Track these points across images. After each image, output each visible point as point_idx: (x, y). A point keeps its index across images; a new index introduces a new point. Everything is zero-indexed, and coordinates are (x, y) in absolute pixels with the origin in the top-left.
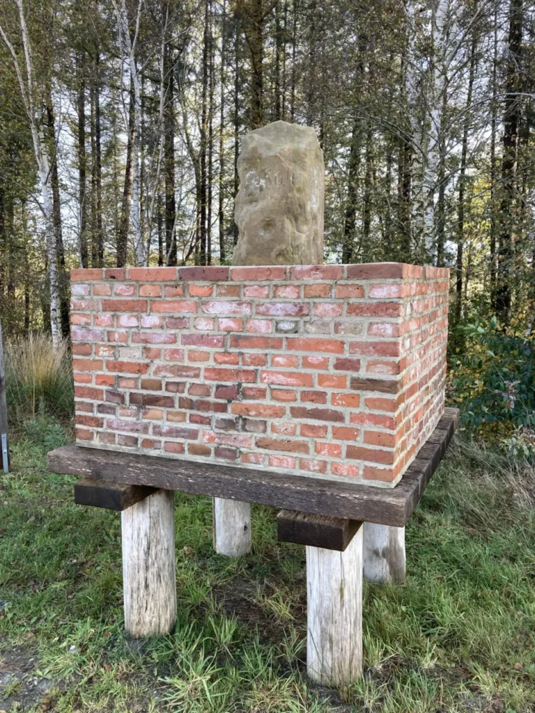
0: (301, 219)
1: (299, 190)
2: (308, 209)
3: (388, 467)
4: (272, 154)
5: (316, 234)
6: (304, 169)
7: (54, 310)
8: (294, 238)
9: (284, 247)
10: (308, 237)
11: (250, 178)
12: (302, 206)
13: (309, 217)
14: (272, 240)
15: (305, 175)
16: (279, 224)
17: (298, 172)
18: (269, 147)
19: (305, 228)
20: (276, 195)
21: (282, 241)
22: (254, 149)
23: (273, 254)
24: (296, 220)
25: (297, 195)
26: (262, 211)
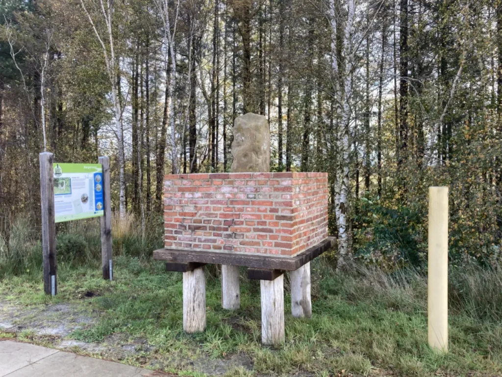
0: (259, 153)
1: (258, 142)
2: (262, 148)
3: (289, 250)
4: (247, 127)
5: (266, 159)
6: (260, 133)
7: (122, 197)
8: (256, 161)
9: (252, 165)
10: (262, 160)
11: (238, 136)
12: (259, 148)
13: (263, 152)
14: (247, 162)
15: (260, 135)
16: (250, 155)
17: (257, 134)
18: (245, 124)
19: (261, 157)
20: (249, 144)
21: (251, 162)
22: (240, 125)
23: (248, 168)
24: (257, 153)
25: (257, 144)
26: (243, 150)
